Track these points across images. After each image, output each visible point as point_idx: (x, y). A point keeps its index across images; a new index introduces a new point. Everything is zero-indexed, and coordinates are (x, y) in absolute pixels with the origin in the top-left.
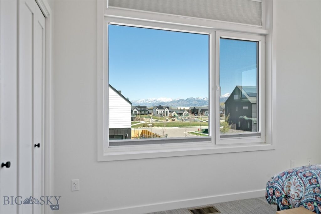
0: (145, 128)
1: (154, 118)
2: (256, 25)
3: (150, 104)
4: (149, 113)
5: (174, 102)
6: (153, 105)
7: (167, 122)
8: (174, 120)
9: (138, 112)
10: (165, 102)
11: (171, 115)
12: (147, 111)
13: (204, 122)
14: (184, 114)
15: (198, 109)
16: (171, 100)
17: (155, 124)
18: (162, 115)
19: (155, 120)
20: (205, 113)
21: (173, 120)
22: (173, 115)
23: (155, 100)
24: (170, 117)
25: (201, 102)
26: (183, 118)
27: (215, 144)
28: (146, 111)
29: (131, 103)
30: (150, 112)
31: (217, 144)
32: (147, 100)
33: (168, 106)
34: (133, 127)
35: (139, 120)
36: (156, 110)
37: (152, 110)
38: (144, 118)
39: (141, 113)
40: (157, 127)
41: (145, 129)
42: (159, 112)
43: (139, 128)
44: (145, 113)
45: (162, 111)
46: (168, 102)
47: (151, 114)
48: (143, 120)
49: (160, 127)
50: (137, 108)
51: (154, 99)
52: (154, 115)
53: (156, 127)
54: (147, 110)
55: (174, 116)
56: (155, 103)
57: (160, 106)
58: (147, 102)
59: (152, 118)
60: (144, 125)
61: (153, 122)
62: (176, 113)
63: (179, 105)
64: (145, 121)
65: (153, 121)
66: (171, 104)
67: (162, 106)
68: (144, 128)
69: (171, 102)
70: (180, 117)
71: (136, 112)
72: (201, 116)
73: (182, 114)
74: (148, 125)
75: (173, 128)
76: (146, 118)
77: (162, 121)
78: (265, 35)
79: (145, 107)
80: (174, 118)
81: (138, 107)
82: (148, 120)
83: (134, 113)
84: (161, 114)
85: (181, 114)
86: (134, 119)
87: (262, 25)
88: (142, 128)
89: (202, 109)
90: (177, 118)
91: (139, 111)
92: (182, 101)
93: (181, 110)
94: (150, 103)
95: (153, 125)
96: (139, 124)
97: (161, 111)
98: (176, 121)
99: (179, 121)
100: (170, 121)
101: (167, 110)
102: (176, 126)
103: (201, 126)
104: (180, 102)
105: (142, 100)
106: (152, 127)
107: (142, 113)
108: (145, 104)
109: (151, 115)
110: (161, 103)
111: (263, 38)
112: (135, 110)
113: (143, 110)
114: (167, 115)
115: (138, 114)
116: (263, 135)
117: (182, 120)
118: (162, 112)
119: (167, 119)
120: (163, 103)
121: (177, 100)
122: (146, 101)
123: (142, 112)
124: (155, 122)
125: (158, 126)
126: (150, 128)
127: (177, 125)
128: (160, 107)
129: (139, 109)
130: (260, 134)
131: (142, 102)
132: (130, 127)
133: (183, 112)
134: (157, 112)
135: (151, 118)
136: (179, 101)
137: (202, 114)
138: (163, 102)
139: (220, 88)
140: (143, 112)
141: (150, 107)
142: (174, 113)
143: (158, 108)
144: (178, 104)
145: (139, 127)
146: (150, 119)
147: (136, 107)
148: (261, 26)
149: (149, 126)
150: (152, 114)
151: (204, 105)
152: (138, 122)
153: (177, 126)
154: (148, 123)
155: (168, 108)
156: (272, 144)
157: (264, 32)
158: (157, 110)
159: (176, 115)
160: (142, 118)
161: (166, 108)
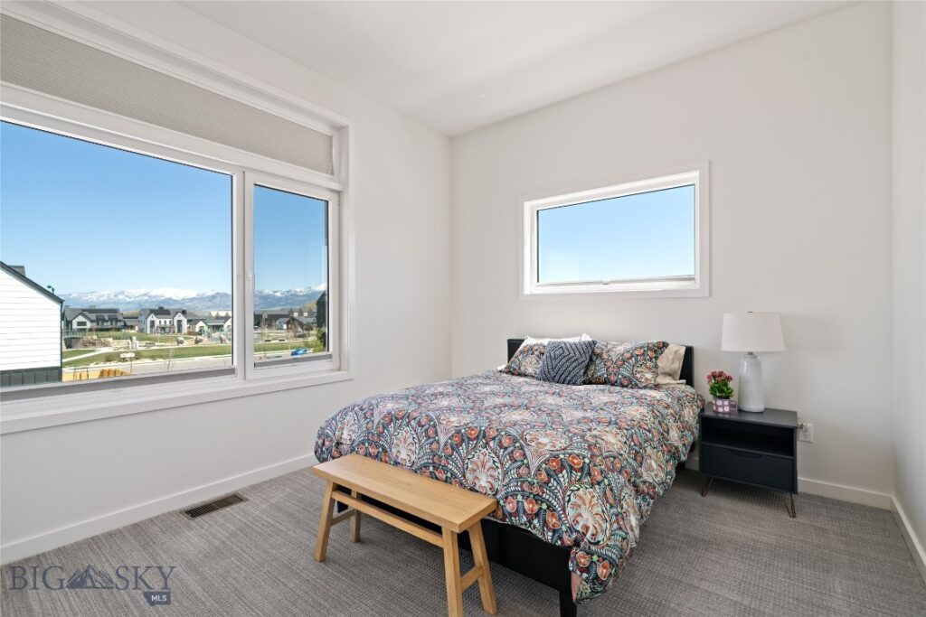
0: (113, 363)
1: (140, 339)
2: (322, 172)
3: (129, 303)
4: (126, 326)
5: (201, 299)
6: (140, 305)
7: (181, 346)
8: (201, 341)
9: (89, 325)
10: (175, 298)
11: (191, 330)
12: (120, 321)
13: (273, 342)
14: (225, 326)
15: (261, 316)
16: (192, 294)
17: (146, 354)
18: (167, 330)
19: (144, 343)
20: (278, 323)
21: (197, 342)
22: (197, 330)
23: (145, 295)
24: (190, 333)
25: (269, 300)
26: (223, 337)
27: (245, 378)
28: (117, 321)
29: (61, 302)
30: (129, 323)
31: (248, 378)
32: (122, 293)
33: (185, 309)
34: (69, 364)
35: (94, 344)
36: (150, 319)
37: (137, 318)
38: (110, 340)
39: (100, 327)
40: (151, 361)
41: (113, 366)
42: (157, 323)
43: (92, 365)
44: (114, 326)
45: (165, 322)
46: (184, 299)
47: (132, 327)
48: (106, 345)
49: (161, 360)
50: (86, 313)
51: (143, 291)
52: (141, 330)
53: (147, 360)
54: (120, 318)
55: (200, 333)
56: (146, 301)
57: (161, 308)
58: (121, 297)
59: (134, 338)
60: (109, 358)
61: (139, 349)
62: (204, 325)
63: (215, 307)
64: (113, 345)
65: (139, 346)
66: (191, 304)
67: (166, 307)
68: (108, 364)
69: (192, 300)
70: (216, 335)
71: (80, 324)
72: (266, 331)
73: (222, 326)
74: (122, 356)
75: (197, 359)
76: (115, 338)
77: (167, 344)
78: (339, 193)
79: (115, 311)
80: (200, 337)
81: (90, 311)
82: (123, 343)
83: (75, 326)
84: (163, 328)
85: (218, 328)
86: (77, 342)
87: (332, 174)
88: (101, 364)
89: (269, 316)
90: (209, 336)
91: (92, 321)
92: (221, 298)
93: (218, 318)
94: (128, 300)
95: (138, 356)
96: (93, 356)
97: (163, 321)
98: (205, 342)
99: (214, 344)
100: (187, 344)
101: (180, 317)
102: (204, 355)
103: (265, 350)
104: (217, 301)
105: (102, 293)
106: (134, 362)
107: (104, 327)
108: (115, 303)
109: (132, 331)
110: (163, 301)
111: (336, 195)
112: (81, 319)
113: (107, 318)
114: (180, 331)
115: (91, 330)
116: (335, 357)
117: (221, 339)
118: (168, 323)
119: (181, 338)
120: (170, 301)
121: (210, 293)
122: (115, 296)
123: (102, 324)
124: (143, 348)
125: (153, 357)
126: (129, 363)
127: (208, 351)
128: (161, 312)
129: (93, 316)
130: (330, 357)
131: (103, 299)
132: (58, 364)
133: (225, 322)
134: (153, 322)
135: (131, 339)
136: (214, 297)
137: (270, 326)
138: (170, 299)
139: (254, 275)
140: (105, 324)
141: (131, 312)
142: (201, 324)
143: (155, 314)
144: (212, 304)
145: (92, 362)
146: (129, 341)
147: (84, 310)
148: (331, 176)
149: (124, 360)
150: (137, 328)
151: (275, 305)
152: (91, 351)
153: (208, 355)
154: (123, 350)
155: (184, 312)
156: (348, 371)
157: (336, 186)
158: (152, 317)
159: (206, 328)
160: (102, 340)
161: (177, 313)
